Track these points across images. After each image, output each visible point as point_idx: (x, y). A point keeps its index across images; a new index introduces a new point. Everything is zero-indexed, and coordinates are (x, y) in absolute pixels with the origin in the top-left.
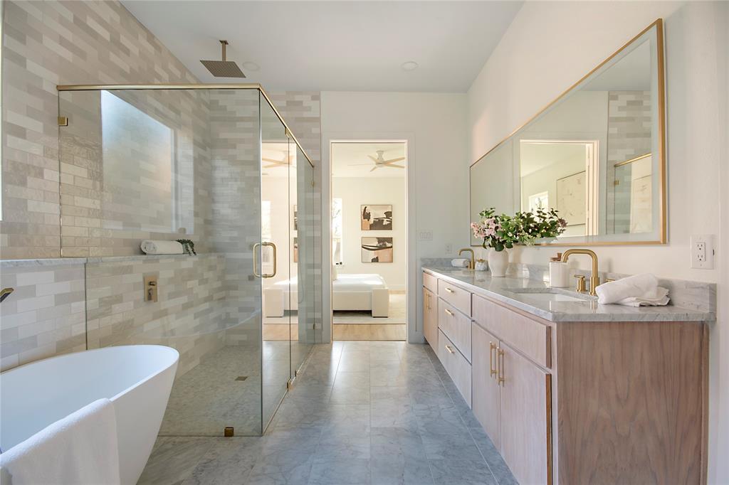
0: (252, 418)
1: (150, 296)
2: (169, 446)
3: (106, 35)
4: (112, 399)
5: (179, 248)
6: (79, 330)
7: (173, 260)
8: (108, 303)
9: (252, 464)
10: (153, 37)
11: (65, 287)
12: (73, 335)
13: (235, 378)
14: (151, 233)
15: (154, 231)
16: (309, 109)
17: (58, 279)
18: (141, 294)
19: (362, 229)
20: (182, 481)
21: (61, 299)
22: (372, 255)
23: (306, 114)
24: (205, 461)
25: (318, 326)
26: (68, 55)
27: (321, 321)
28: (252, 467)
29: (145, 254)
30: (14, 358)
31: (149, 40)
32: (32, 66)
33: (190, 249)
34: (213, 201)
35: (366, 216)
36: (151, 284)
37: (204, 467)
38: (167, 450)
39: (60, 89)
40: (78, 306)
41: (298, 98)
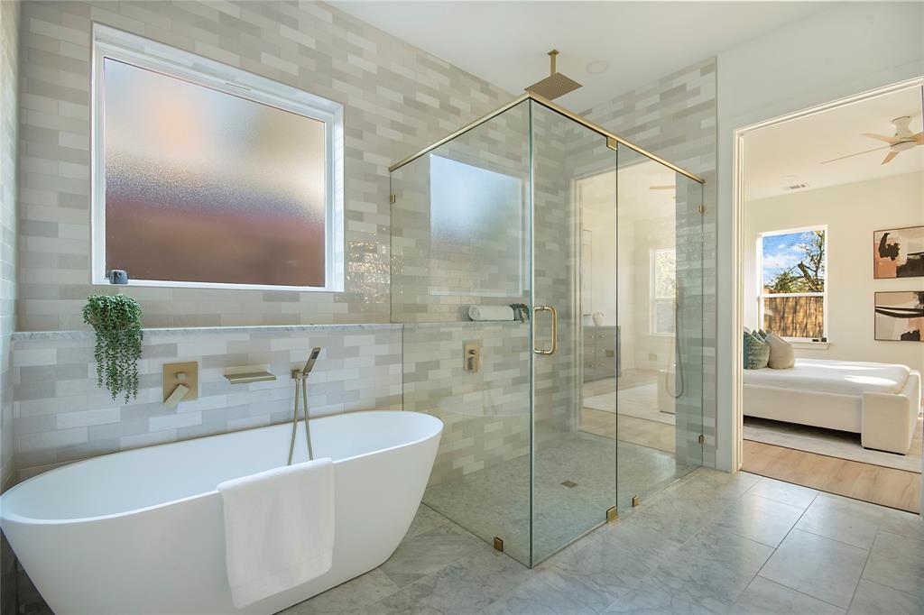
0: (542, 539)
1: (470, 366)
2: (443, 531)
3: (435, 103)
4: (335, 462)
5: (509, 314)
6: (396, 390)
7: (500, 328)
8: (423, 370)
9: (494, 598)
10: (487, 84)
11: (384, 350)
12: (391, 394)
13: (562, 481)
14: (481, 297)
15: (484, 295)
16: (697, 92)
17: (378, 342)
18: (460, 362)
19: (876, 277)
20: (425, 575)
21: (382, 361)
22: (904, 326)
23: (692, 102)
24: (457, 565)
25: (709, 439)
26: (398, 136)
27: (714, 432)
28: (492, 601)
29: (472, 320)
30: (339, 407)
31: (482, 90)
32: (369, 157)
33: (524, 314)
34: (568, 256)
35: (887, 250)
36: (471, 352)
37: (452, 572)
38: (439, 534)
39: (391, 170)
40: (396, 369)
41: (676, 83)
